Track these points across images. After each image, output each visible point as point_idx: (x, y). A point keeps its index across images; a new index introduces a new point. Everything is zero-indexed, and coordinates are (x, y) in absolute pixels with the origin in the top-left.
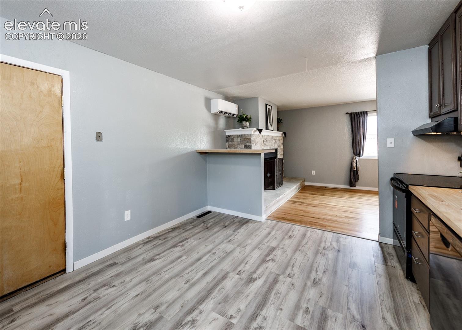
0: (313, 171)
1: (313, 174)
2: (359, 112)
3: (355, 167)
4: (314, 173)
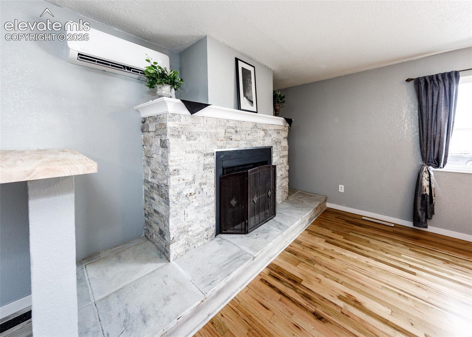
0: (340, 186)
1: (340, 191)
2: (437, 75)
3: (428, 189)
4: (341, 188)
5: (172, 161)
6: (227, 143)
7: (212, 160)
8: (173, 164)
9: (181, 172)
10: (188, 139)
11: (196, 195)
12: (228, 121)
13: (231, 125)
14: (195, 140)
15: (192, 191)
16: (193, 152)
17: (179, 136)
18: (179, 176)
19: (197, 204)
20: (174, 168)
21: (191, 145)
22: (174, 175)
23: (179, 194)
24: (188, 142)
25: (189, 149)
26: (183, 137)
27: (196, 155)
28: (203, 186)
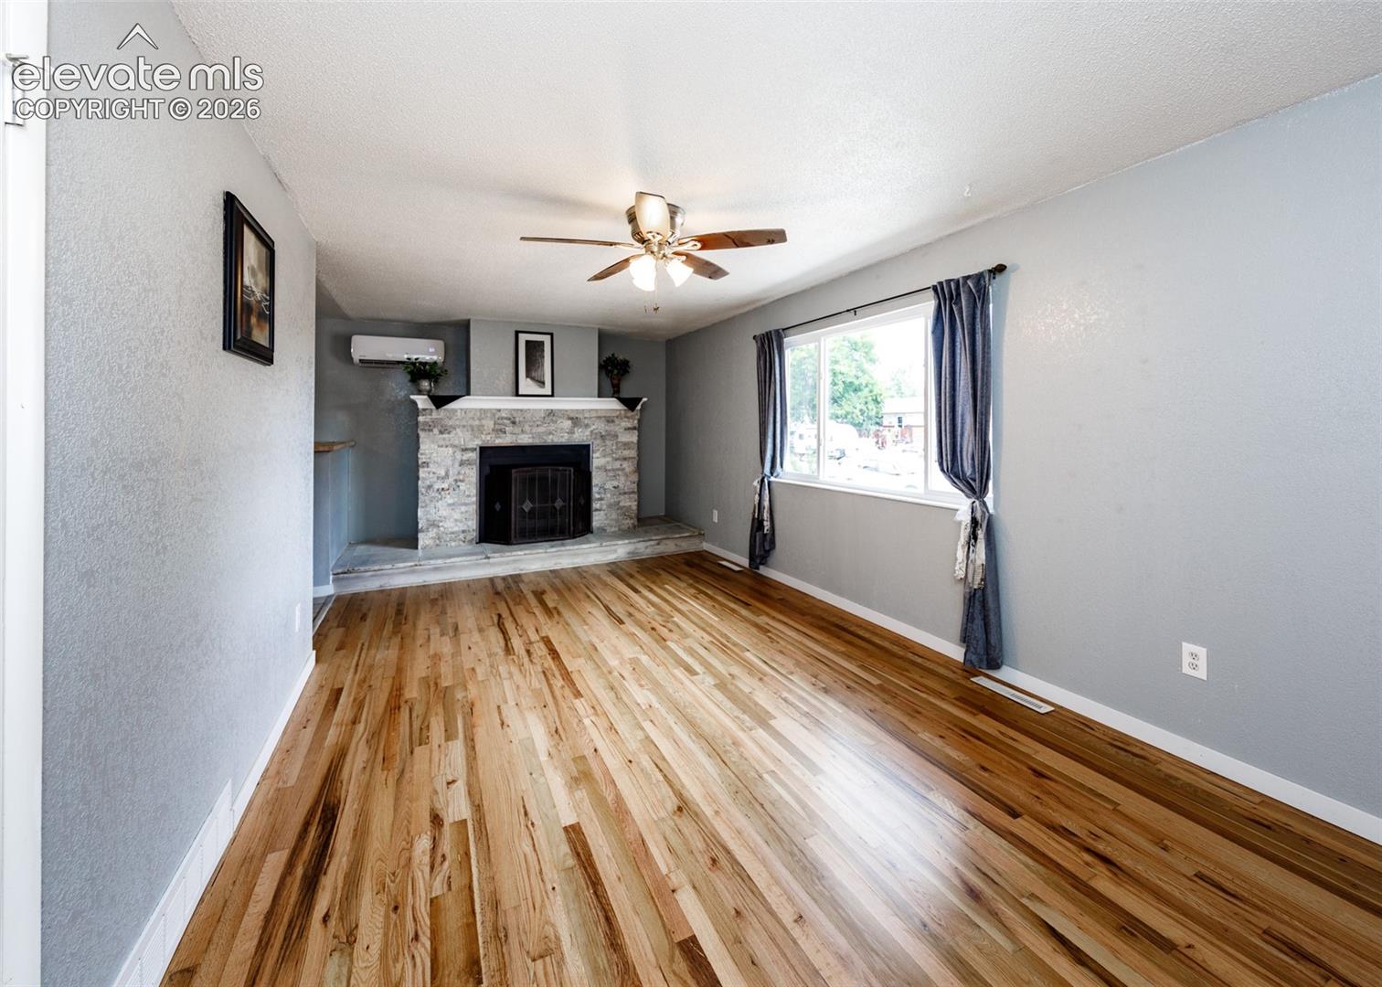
5: (422, 454)
6: (496, 437)
7: (474, 456)
8: (423, 456)
9: (431, 465)
10: (441, 432)
11: (451, 490)
12: (499, 410)
13: (504, 415)
14: (449, 433)
15: (445, 486)
16: (447, 446)
17: (431, 430)
18: (429, 469)
19: (451, 501)
20: (424, 460)
21: (444, 439)
22: (423, 467)
23: (430, 487)
24: (441, 436)
25: (442, 443)
26: (436, 431)
27: (450, 450)
28: (459, 483)
